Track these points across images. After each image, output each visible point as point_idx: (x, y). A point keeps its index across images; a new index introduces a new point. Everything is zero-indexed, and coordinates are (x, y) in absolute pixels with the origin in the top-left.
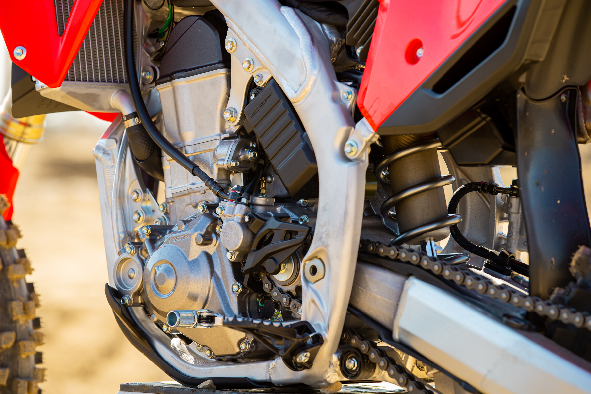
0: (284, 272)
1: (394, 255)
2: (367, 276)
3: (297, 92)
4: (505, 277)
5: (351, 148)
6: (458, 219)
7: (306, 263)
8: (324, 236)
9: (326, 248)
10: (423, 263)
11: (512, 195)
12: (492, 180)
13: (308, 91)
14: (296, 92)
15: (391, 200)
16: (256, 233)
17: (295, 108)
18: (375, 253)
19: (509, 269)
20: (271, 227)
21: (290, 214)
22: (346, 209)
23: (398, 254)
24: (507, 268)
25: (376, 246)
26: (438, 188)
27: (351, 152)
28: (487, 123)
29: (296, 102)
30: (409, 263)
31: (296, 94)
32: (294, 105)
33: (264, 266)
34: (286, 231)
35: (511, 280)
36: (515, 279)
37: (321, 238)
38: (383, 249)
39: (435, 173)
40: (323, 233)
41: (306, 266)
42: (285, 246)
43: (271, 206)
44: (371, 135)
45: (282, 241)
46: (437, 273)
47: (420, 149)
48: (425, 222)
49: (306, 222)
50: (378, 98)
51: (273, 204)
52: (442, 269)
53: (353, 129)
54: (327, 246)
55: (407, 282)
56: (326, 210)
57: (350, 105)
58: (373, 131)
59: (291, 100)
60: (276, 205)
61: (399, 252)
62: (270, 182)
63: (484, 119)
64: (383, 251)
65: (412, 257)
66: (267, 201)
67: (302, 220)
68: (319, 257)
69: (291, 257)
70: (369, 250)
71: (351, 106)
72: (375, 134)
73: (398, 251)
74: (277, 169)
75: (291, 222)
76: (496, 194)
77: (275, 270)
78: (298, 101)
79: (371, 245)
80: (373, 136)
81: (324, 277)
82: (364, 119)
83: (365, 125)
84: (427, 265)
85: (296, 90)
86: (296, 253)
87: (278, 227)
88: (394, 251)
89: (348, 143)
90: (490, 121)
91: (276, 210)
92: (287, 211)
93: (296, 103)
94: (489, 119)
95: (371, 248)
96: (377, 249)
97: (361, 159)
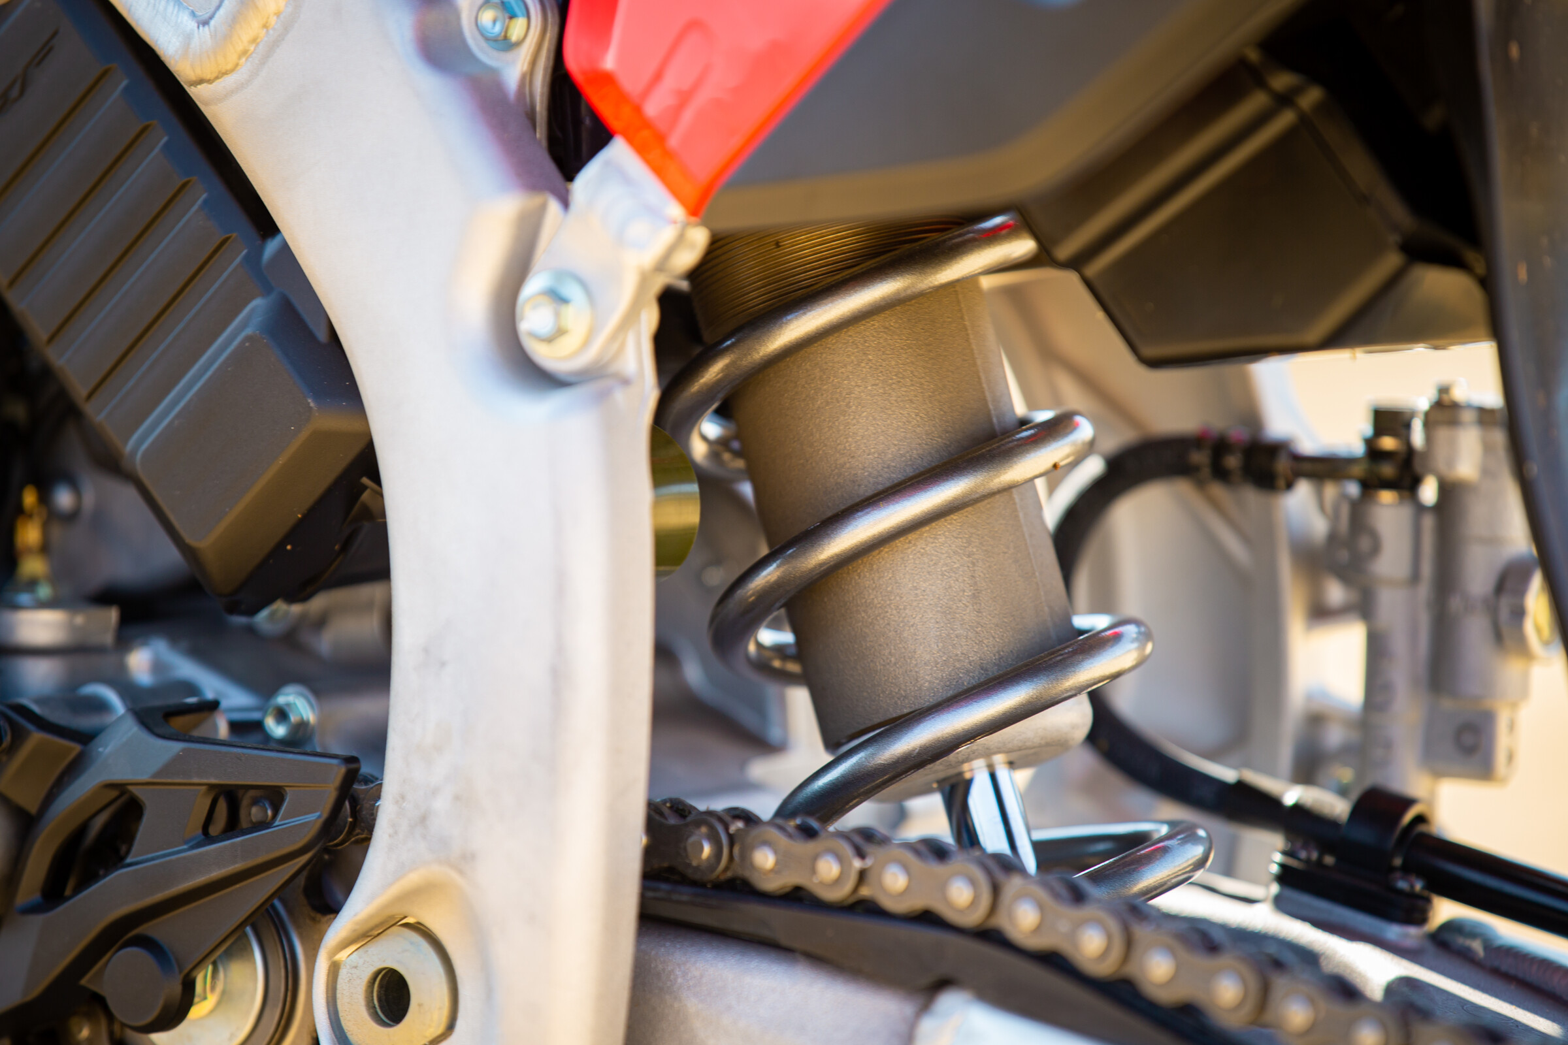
0: (212, 1011)
1: (838, 881)
2: (692, 1004)
3: (212, 23)
4: (1394, 931)
5: (557, 315)
6: (1135, 645)
7: (342, 956)
8: (441, 804)
9: (461, 872)
10: (1011, 917)
11: (1370, 485)
12: (1253, 418)
13: (278, 14)
14: (205, 23)
15: (769, 575)
16: (33, 808)
17: (208, 111)
18: (729, 874)
19: (1412, 886)
20: (120, 773)
21: (211, 684)
22: (560, 649)
23: (862, 875)
24: (1402, 885)
25: (732, 839)
26: (1014, 491)
27: (560, 332)
28: (1304, 121)
29: (208, 77)
30: (928, 918)
31: (205, 31)
32: (194, 92)
33: (94, 988)
34: (212, 787)
35: (1430, 947)
36: (1448, 937)
37: (423, 819)
38: (776, 852)
39: (991, 407)
40: (435, 792)
41: (343, 974)
42: (216, 874)
43: (99, 650)
44: (668, 235)
45: (192, 848)
46: (1103, 969)
47: (898, 292)
48: (967, 682)
49: (303, 725)
50: (694, 25)
51: (108, 638)
52: (1129, 943)
53: (554, 206)
54: (465, 860)
55: (927, 1025)
56: (443, 664)
57: (523, 78)
58: (676, 211)
59: (182, 67)
60: (124, 640)
61: (869, 862)
62: (71, 517)
63: (1284, 100)
64: (777, 863)
65: (943, 887)
66: (72, 628)
67: (282, 715)
68: (410, 920)
69: (248, 930)
70: (695, 863)
71: (527, 79)
72: (686, 225)
73: (861, 855)
74: (129, 448)
75: (223, 730)
76: (1289, 486)
77: (166, 1009)
78: (223, 74)
79: (704, 830)
80: (680, 241)
81: (451, 1027)
82: (618, 151)
83: (626, 180)
84: (1038, 929)
85: (203, 14)
86: (273, 906)
87: (165, 770)
88: (840, 858)
89: (534, 285)
90: (1320, 108)
91: (123, 668)
92: (187, 669)
93: (209, 81)
94: (1312, 97)
95: (707, 850)
96: (736, 850)
97: (613, 368)
